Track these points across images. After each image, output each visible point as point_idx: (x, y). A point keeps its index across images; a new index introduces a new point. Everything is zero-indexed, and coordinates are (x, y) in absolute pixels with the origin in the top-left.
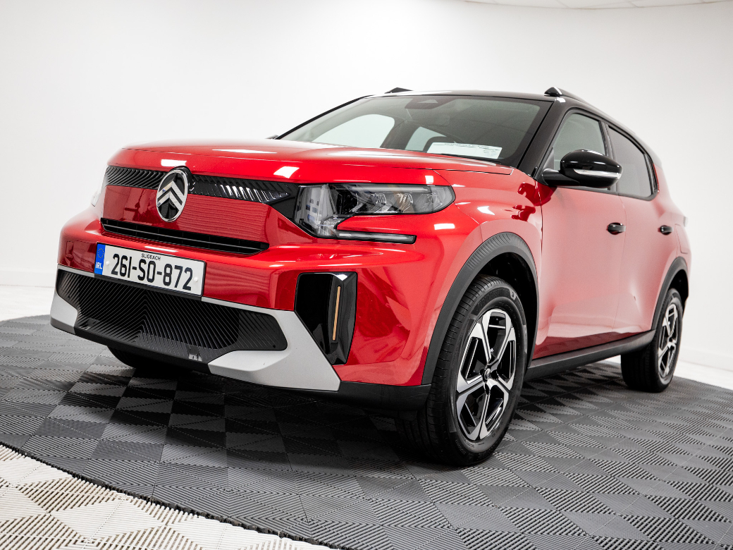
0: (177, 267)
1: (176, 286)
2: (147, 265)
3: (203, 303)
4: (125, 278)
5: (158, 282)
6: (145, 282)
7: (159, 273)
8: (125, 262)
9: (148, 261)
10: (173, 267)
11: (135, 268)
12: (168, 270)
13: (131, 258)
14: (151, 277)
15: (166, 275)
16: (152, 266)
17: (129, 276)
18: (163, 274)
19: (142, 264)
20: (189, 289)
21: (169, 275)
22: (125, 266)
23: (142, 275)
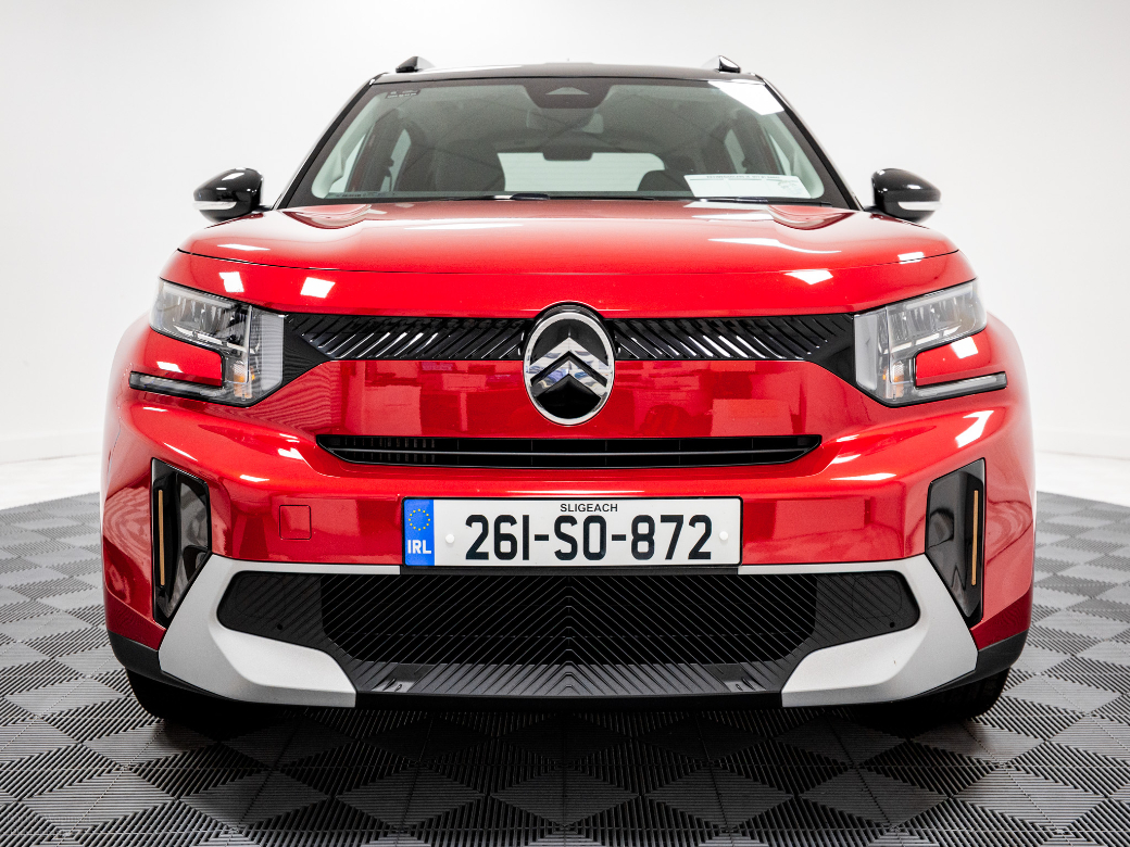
0: (665, 519)
1: (669, 556)
2: (579, 527)
3: (746, 577)
4: (518, 561)
5: (619, 555)
6: (580, 560)
7: (619, 538)
8: (505, 528)
9: (581, 517)
10: (657, 520)
11: (542, 538)
12: (643, 528)
13: (526, 519)
14: (595, 548)
15: (638, 538)
16: (595, 528)
17: (526, 556)
18: (630, 537)
19: (566, 528)
20: (707, 555)
21: (649, 538)
22: (510, 537)
23: (566, 548)
